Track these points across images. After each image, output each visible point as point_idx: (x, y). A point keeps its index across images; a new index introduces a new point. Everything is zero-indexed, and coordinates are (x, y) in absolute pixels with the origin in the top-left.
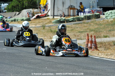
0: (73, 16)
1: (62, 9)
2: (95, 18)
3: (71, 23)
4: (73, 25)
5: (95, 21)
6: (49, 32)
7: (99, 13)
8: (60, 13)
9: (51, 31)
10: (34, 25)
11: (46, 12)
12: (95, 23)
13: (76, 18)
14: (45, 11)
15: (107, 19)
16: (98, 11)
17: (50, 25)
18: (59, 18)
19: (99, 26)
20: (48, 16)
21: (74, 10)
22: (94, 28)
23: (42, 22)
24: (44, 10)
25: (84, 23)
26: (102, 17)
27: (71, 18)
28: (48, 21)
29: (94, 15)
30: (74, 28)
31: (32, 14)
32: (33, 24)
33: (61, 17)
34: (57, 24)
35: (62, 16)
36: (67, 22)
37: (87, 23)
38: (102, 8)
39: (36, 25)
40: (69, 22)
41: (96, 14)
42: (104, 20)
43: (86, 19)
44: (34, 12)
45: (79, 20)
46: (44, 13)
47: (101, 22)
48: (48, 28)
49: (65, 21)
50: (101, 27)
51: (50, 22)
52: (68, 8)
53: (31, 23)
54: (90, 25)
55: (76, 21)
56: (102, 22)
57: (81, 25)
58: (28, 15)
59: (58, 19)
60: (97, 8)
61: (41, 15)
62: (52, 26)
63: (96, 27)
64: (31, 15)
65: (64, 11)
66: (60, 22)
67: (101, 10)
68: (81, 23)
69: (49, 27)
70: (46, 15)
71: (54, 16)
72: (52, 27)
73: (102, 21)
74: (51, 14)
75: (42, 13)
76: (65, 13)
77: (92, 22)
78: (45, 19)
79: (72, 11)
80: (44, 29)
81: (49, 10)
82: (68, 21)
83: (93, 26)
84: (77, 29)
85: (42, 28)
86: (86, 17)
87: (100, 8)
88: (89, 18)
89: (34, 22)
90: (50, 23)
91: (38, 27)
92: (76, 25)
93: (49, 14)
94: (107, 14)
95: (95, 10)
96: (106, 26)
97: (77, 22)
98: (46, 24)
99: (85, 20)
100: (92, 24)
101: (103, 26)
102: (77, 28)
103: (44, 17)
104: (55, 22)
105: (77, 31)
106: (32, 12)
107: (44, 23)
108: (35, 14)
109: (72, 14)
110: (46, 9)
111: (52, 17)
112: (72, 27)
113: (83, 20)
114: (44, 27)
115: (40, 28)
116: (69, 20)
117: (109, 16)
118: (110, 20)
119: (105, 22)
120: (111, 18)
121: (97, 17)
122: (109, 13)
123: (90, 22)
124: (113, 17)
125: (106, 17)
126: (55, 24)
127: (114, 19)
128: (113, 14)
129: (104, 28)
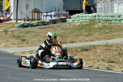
0: (38, 20)
1: (25, 13)
2: (61, 22)
3: (35, 27)
4: (38, 30)
5: (61, 25)
7: (65, 17)
8: (24, 16)
9: (14, 36)
11: (8, 16)
13: (41, 22)
14: (8, 14)
15: (74, 23)
16: (64, 15)
17: (13, 29)
19: (65, 31)
20: (11, 20)
21: (39, 14)
22: (60, 33)
24: (6, 14)
25: (50, 27)
26: (68, 20)
27: (35, 22)
28: (11, 25)
29: (59, 19)
30: (39, 33)
33: (25, 21)
34: (21, 29)
35: (26, 20)
36: (31, 27)
37: (53, 28)
38: (68, 11)
40: (33, 27)
41: (62, 18)
42: (70, 24)
43: (52, 23)
45: (44, 24)
46: (6, 17)
47: (67, 27)
48: (10, 33)
49: (29, 26)
50: (68, 31)
51: (13, 26)
52: (32, 12)
54: (56, 30)
55: (40, 26)
56: (69, 27)
57: (46, 30)
59: (21, 23)
60: (63, 11)
61: (3, 19)
62: (15, 30)
63: (62, 31)
65: (28, 15)
66: (24, 26)
67: (67, 14)
68: (47, 28)
69: (12, 31)
70: (9, 19)
71: (17, 20)
72: (15, 32)
73: (68, 25)
74: (14, 18)
75: (4, 16)
76: (28, 17)
77: (58, 26)
78: (7, 24)
79: (36, 14)
80: (6, 34)
81: (12, 13)
83: (59, 31)
84: (41, 34)
85: (4, 33)
86: (52, 22)
87: (66, 11)
88: (54, 22)
90: (12, 28)
92: (41, 30)
93: (12, 17)
94: (74, 18)
95: (61, 14)
96: (73, 31)
97: (42, 27)
98: (9, 28)
99: (50, 24)
100: (58, 28)
101: (70, 30)
102: (42, 33)
103: (6, 21)
104: (18, 27)
105: (42, 36)
107: (7, 28)
109: (36, 18)
110: (8, 13)
111: (15, 21)
113: (48, 25)
114: (6, 32)
115: (2, 33)
116: (33, 24)
117: (76, 20)
118: (77, 24)
119: (72, 26)
120: (78, 22)
121: (63, 21)
122: (75, 17)
123: (55, 26)
124: (80, 21)
125: (73, 21)
126: (18, 28)
127: (81, 23)
128: (80, 18)
129: (70, 33)
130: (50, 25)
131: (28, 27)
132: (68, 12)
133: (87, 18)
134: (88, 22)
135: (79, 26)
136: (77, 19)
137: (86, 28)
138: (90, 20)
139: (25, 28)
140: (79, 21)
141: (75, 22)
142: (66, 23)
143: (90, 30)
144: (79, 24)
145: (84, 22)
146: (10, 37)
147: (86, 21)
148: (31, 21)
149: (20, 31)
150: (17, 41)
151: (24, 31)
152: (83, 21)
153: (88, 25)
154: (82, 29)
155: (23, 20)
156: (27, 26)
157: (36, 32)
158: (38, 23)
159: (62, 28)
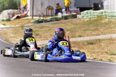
1: (41, 9)
2: (72, 18)
3: (49, 23)
4: (51, 25)
5: (72, 21)
7: (75, 13)
8: (39, 13)
10: (14, 25)
11: (25, 13)
12: (72, 22)
15: (83, 18)
18: (37, 18)
19: (75, 26)
20: (28, 16)
22: (70, 28)
23: (21, 22)
24: (23, 11)
25: (62, 23)
26: (78, 16)
27: (49, 18)
28: (27, 21)
29: (70, 15)
30: (52, 28)
31: (12, 14)
32: (12, 25)
34: (36, 24)
35: (41, 16)
37: (64, 23)
39: (15, 25)
41: (73, 15)
42: (80, 20)
43: (63, 19)
44: (14, 13)
46: (23, 13)
47: (77, 22)
49: (44, 21)
50: (77, 26)
51: (29, 22)
52: (47, 9)
53: (11, 23)
54: (67, 25)
55: (53, 21)
56: (79, 22)
58: (8, 15)
60: (75, 8)
61: (20, 16)
62: (31, 26)
63: (73, 26)
64: (11, 16)
65: (43, 12)
66: (39, 22)
68: (59, 23)
70: (26, 16)
71: (33, 16)
73: (78, 20)
74: (30, 14)
75: (22, 13)
76: (43, 14)
78: (24, 19)
79: (50, 11)
80: (22, 29)
81: (29, 10)
82: (46, 21)
85: (21, 28)
86: (64, 17)
87: (77, 8)
88: (66, 18)
89: (14, 23)
90: (29, 24)
91: (17, 27)
95: (72, 11)
96: (82, 26)
97: (55, 22)
98: (25, 24)
99: (62, 20)
100: (69, 24)
101: (79, 25)
102: (54, 28)
104: (34, 22)
106: (12, 13)
107: (24, 23)
108: (15, 15)
109: (50, 14)
110: (25, 10)
111: (31, 17)
112: (50, 27)
113: (60, 20)
115: (19, 28)
117: (85, 16)
118: (86, 20)
119: (81, 22)
120: (87, 18)
121: (74, 17)
122: (85, 13)
123: (67, 22)
125: (83, 17)
126: (34, 24)
127: (90, 18)
128: (89, 14)
131: (42, 22)
132: (78, 9)
133: (95, 14)
134: (96, 18)
135: (88, 21)
136: (87, 15)
137: (94, 23)
138: (97, 16)
139: (40, 24)
140: (88, 16)
141: (85, 17)
142: (77, 18)
143: (97, 25)
144: (88, 19)
145: (93, 18)
147: (94, 17)
148: (45, 18)
149: (35, 26)
151: (39, 26)
152: (92, 17)
153: (96, 20)
154: (90, 24)
155: (38, 16)
157: (49, 27)
158: (51, 18)
159: (73, 24)
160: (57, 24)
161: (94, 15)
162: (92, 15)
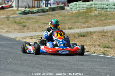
0: (38, 7)
2: (60, 10)
3: (35, 14)
4: (38, 17)
5: (60, 13)
6: (13, 23)
7: (63, 5)
8: (25, 4)
9: (16, 23)
13: (41, 9)
15: (72, 10)
16: (62, 3)
17: (14, 16)
18: (23, 9)
19: (64, 18)
20: (13, 7)
23: (6, 13)
25: (49, 14)
26: (66, 8)
27: (35, 10)
28: (13, 12)
29: (57, 7)
30: (39, 20)
33: (25, 8)
34: (22, 15)
35: (27, 7)
37: (52, 15)
41: (60, 6)
42: (68, 12)
43: (51, 11)
45: (43, 11)
47: (65, 14)
48: (12, 19)
49: (30, 13)
50: (66, 18)
51: (15, 13)
54: (55, 17)
55: (40, 13)
56: (67, 14)
57: (46, 17)
63: (61, 18)
65: (28, 2)
66: (25, 13)
67: (66, 2)
68: (46, 15)
69: (14, 18)
70: (11, 6)
71: (18, 7)
72: (16, 18)
73: (66, 12)
74: (15, 5)
77: (57, 14)
78: (9, 10)
80: (8, 20)
82: (32, 13)
83: (58, 18)
84: (41, 21)
85: (6, 19)
86: (51, 9)
88: (53, 9)
90: (14, 15)
91: (2, 18)
92: (41, 16)
96: (71, 18)
97: (42, 14)
99: (50, 11)
100: (57, 16)
101: (68, 18)
102: (42, 19)
103: (8, 8)
105: (42, 22)
107: (9, 14)
109: (36, 5)
111: (16, 8)
113: (48, 12)
114: (8, 18)
115: (4, 19)
116: (33, 11)
117: (74, 7)
118: (74, 12)
119: (69, 14)
120: (76, 10)
121: (62, 9)
122: (73, 5)
123: (54, 13)
124: (78, 9)
125: (71, 9)
126: (19, 15)
127: (79, 10)
128: (78, 6)
129: (68, 20)
130: (49, 13)
134: (85, 10)
135: (76, 13)
136: (75, 7)
137: (83, 15)
138: (86, 8)
139: (26, 15)
140: (76, 8)
141: (73, 9)
142: (64, 10)
143: (87, 17)
144: (77, 11)
145: (81, 10)
146: (12, 23)
147: (83, 9)
148: (31, 9)
149: (22, 17)
150: (18, 27)
151: (25, 17)
152: (80, 8)
153: (85, 12)
154: (79, 16)
155: (24, 7)
156: (28, 13)
157: (36, 19)
158: (38, 10)
159: (61, 16)
160: (44, 16)
161: (83, 7)
162: (81, 7)
